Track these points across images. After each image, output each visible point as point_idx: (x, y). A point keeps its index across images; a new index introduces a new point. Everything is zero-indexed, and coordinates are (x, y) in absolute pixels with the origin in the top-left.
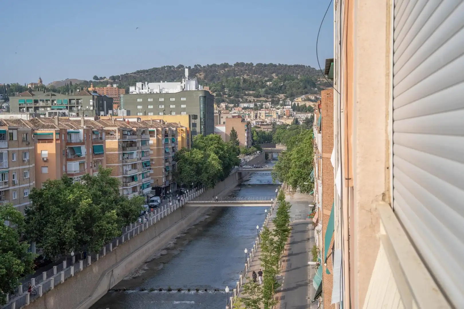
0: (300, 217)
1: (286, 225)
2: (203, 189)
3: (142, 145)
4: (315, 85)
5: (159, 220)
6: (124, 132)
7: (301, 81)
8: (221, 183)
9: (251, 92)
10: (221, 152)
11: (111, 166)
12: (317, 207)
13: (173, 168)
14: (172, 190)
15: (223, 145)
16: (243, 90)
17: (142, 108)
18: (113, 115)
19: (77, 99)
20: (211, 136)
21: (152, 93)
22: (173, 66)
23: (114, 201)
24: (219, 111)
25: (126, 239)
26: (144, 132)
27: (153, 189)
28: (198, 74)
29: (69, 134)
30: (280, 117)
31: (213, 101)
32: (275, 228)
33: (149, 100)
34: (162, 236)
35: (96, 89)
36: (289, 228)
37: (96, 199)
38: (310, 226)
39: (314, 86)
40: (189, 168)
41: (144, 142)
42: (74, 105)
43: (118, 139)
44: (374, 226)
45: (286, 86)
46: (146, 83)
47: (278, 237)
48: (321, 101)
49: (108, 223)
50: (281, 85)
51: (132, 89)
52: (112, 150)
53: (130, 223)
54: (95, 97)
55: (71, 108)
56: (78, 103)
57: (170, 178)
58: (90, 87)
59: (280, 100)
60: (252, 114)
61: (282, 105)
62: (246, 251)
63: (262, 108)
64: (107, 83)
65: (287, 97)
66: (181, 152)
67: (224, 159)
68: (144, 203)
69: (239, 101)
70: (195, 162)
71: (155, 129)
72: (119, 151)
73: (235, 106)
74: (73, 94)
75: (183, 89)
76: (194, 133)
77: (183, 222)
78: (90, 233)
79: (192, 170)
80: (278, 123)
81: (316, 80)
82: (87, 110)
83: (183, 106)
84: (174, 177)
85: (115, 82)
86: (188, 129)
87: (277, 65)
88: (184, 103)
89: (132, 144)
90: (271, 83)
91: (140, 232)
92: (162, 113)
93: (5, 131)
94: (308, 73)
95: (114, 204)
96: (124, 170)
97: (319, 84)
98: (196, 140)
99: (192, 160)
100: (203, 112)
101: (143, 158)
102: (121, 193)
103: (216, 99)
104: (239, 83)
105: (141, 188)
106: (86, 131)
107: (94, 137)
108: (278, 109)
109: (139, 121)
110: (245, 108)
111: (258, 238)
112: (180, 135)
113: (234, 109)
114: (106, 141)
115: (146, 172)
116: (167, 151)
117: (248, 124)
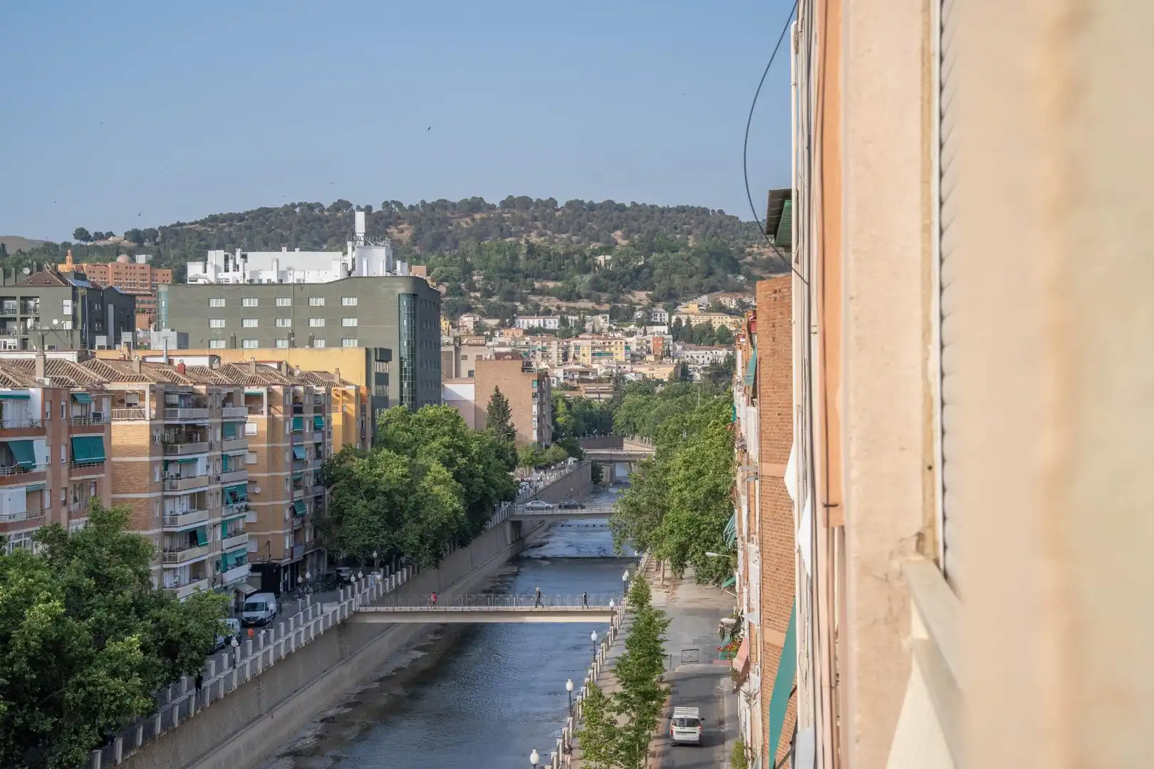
0: (695, 655)
1: (655, 680)
2: (405, 570)
3: (223, 436)
4: (737, 265)
5: (272, 664)
6: (170, 396)
7: (698, 253)
8: (463, 554)
9: (551, 284)
10: (462, 461)
11: (125, 500)
12: (745, 625)
13: (316, 508)
14: (311, 573)
15: (466, 439)
16: (527, 276)
17: (224, 326)
18: (134, 345)
19: (22, 298)
20: (431, 411)
21: (256, 282)
22: (319, 205)
23: (132, 605)
24: (455, 339)
25: (167, 724)
26: (229, 398)
27: (254, 569)
28: (392, 230)
30: (635, 358)
31: (439, 309)
32: (619, 689)
33: (246, 303)
34: (278, 714)
35: (82, 268)
36: (663, 687)
37: (76, 599)
38: (726, 684)
39: (735, 267)
40: (365, 507)
41: (231, 428)
42: (14, 316)
43: (151, 420)
44: (896, 620)
45: (652, 269)
46: (238, 252)
47: (629, 714)
48: (755, 312)
49: (114, 674)
50: (640, 264)
51: (194, 269)
52: (132, 451)
53: (180, 673)
54: (81, 292)
56: (25, 309)
57: (308, 537)
58: (63, 261)
59: (634, 310)
60: (554, 350)
61: (640, 323)
62: (534, 758)
63: (584, 331)
64: (117, 250)
65: (655, 300)
66: (342, 460)
67: (469, 480)
68: (227, 612)
69: (515, 310)
70: (382, 488)
71: (263, 390)
72: (151, 454)
73: (502, 325)
74: (11, 281)
75: (350, 273)
76: (382, 401)
77: (346, 670)
78: (54, 707)
79: (374, 513)
80: (630, 377)
81: (742, 251)
82: (54, 330)
83: (350, 323)
84: (319, 534)
85: (141, 249)
86: (363, 391)
87: (628, 205)
88: (350, 312)
89: (193, 433)
90: (608, 257)
91: (211, 703)
92: (286, 343)
94: (719, 231)
95: (133, 616)
96: (168, 512)
97: (751, 264)
98: (388, 422)
99: (375, 483)
100: (408, 342)
101: (224, 477)
102: (155, 580)
103: (448, 302)
104: (515, 258)
105: (218, 564)
106: (51, 394)
107: (76, 411)
108: (631, 334)
109: (216, 366)
110: (531, 332)
111: (570, 719)
112: (340, 409)
113: (501, 334)
114: (113, 423)
115: (235, 519)
116: (299, 456)
117: (543, 377)
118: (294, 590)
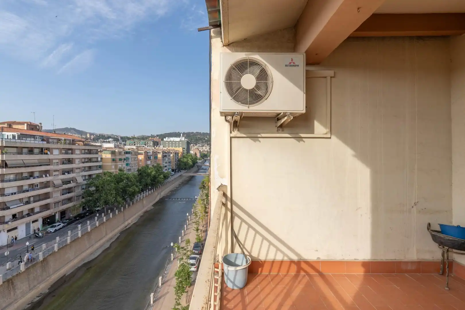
2: (187, 170)
5: (174, 179)
6: (164, 152)
8: (192, 168)
9: (200, 141)
11: (160, 162)
13: (178, 164)
14: (177, 170)
15: (192, 157)
16: (198, 140)
17: (168, 145)
18: (159, 147)
20: (189, 154)
21: (171, 141)
22: (177, 133)
23: (161, 173)
24: (191, 147)
26: (169, 153)
27: (172, 170)
28: (185, 135)
29: (148, 153)
31: (189, 144)
33: (170, 143)
34: (175, 184)
35: (153, 139)
37: (156, 172)
40: (182, 164)
41: (169, 156)
43: (162, 155)
46: (169, 137)
49: (160, 179)
51: (164, 139)
52: (160, 158)
53: (166, 179)
54: (153, 141)
55: (145, 144)
56: (148, 143)
58: (151, 138)
60: (201, 148)
63: (204, 146)
66: (180, 159)
67: (193, 161)
68: (169, 174)
71: (172, 152)
72: (162, 158)
73: (196, 145)
75: (181, 140)
76: (184, 153)
77: (181, 180)
78: (155, 182)
82: (151, 145)
83: (181, 145)
84: (178, 166)
86: (182, 152)
89: (166, 156)
90: (207, 138)
91: (169, 182)
92: (174, 147)
93: (130, 152)
96: (164, 164)
98: (185, 155)
99: (184, 161)
100: (187, 147)
101: (169, 160)
102: (163, 170)
104: (197, 138)
105: (168, 169)
106: (153, 152)
107: (155, 154)
109: (167, 149)
110: (199, 146)
112: (180, 154)
114: (158, 155)
115: (170, 165)
116: (176, 158)
117: (200, 151)
118: (175, 172)
